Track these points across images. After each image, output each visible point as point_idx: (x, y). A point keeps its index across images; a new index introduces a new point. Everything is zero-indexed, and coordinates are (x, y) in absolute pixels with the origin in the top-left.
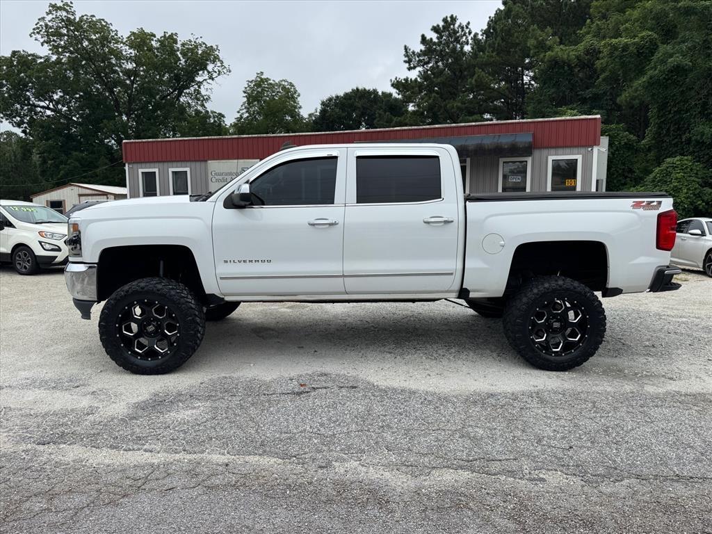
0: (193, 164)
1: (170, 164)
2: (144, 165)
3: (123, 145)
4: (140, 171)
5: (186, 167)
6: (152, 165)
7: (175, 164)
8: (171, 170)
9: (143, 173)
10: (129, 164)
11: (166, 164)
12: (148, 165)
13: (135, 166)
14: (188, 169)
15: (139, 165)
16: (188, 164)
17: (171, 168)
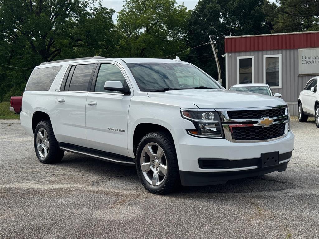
0: (284, 52)
1: (264, 52)
2: (241, 53)
3: (225, 41)
4: (238, 58)
5: (279, 54)
6: (248, 53)
7: (268, 52)
8: (265, 57)
10: (229, 53)
11: (260, 53)
12: (244, 53)
13: (233, 54)
14: (280, 56)
15: (237, 54)
16: (280, 52)
17: (265, 55)
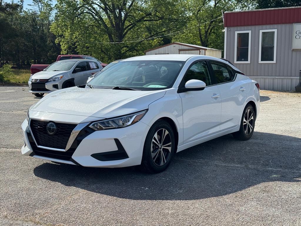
0: (279, 26)
1: (260, 27)
2: (239, 28)
4: (236, 33)
5: (274, 29)
6: (246, 27)
7: (264, 26)
9: (238, 34)
10: (228, 27)
11: (257, 27)
12: (242, 28)
13: (232, 29)
14: (275, 31)
15: (235, 28)
16: (276, 26)
17: (262, 30)
